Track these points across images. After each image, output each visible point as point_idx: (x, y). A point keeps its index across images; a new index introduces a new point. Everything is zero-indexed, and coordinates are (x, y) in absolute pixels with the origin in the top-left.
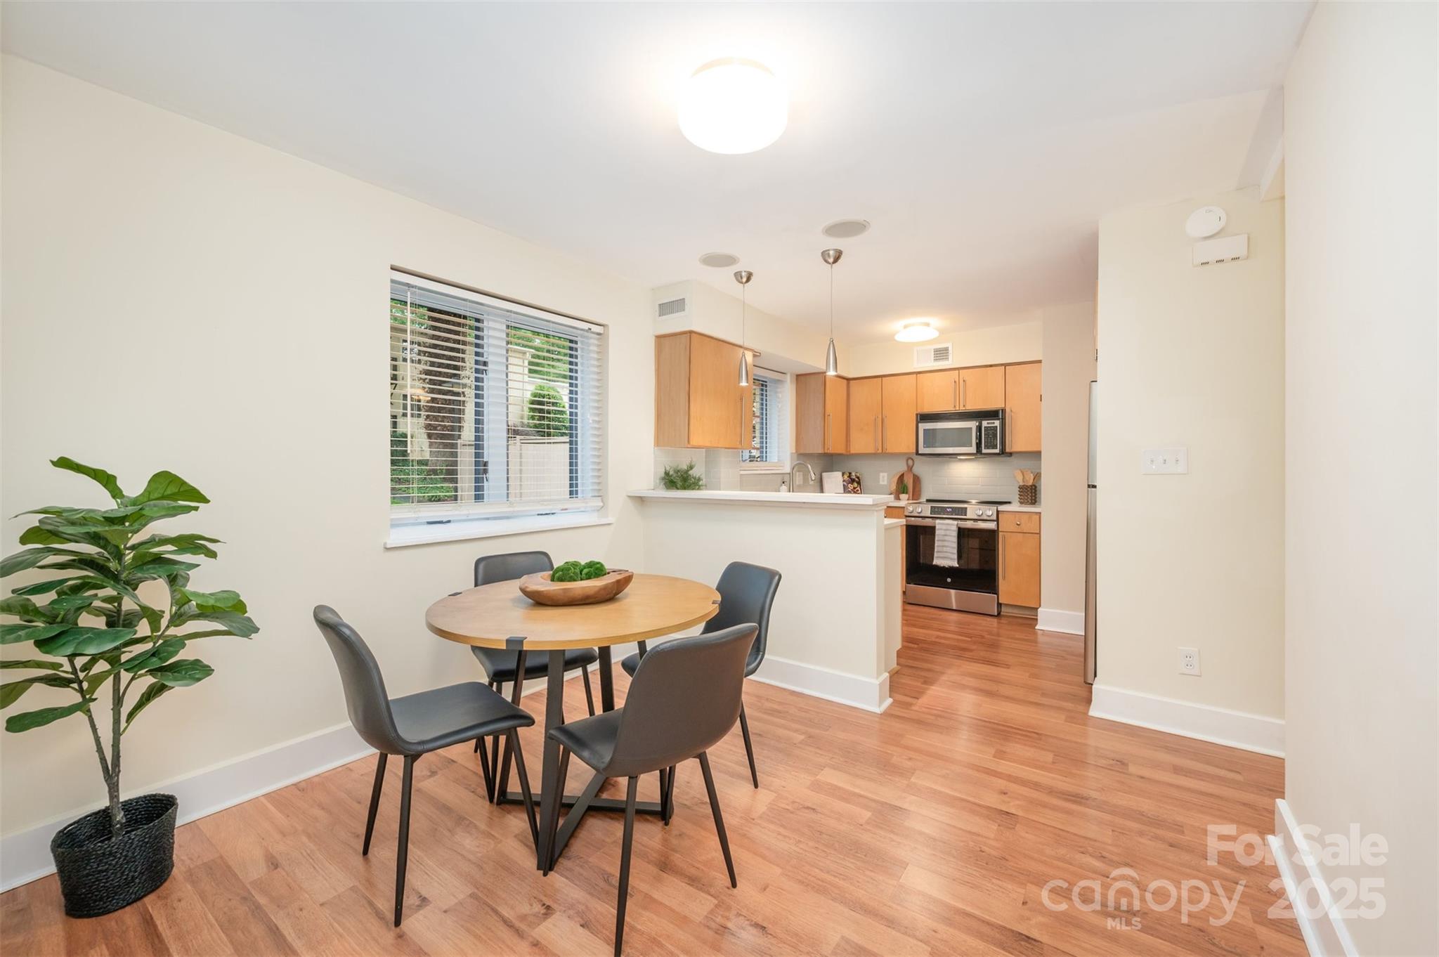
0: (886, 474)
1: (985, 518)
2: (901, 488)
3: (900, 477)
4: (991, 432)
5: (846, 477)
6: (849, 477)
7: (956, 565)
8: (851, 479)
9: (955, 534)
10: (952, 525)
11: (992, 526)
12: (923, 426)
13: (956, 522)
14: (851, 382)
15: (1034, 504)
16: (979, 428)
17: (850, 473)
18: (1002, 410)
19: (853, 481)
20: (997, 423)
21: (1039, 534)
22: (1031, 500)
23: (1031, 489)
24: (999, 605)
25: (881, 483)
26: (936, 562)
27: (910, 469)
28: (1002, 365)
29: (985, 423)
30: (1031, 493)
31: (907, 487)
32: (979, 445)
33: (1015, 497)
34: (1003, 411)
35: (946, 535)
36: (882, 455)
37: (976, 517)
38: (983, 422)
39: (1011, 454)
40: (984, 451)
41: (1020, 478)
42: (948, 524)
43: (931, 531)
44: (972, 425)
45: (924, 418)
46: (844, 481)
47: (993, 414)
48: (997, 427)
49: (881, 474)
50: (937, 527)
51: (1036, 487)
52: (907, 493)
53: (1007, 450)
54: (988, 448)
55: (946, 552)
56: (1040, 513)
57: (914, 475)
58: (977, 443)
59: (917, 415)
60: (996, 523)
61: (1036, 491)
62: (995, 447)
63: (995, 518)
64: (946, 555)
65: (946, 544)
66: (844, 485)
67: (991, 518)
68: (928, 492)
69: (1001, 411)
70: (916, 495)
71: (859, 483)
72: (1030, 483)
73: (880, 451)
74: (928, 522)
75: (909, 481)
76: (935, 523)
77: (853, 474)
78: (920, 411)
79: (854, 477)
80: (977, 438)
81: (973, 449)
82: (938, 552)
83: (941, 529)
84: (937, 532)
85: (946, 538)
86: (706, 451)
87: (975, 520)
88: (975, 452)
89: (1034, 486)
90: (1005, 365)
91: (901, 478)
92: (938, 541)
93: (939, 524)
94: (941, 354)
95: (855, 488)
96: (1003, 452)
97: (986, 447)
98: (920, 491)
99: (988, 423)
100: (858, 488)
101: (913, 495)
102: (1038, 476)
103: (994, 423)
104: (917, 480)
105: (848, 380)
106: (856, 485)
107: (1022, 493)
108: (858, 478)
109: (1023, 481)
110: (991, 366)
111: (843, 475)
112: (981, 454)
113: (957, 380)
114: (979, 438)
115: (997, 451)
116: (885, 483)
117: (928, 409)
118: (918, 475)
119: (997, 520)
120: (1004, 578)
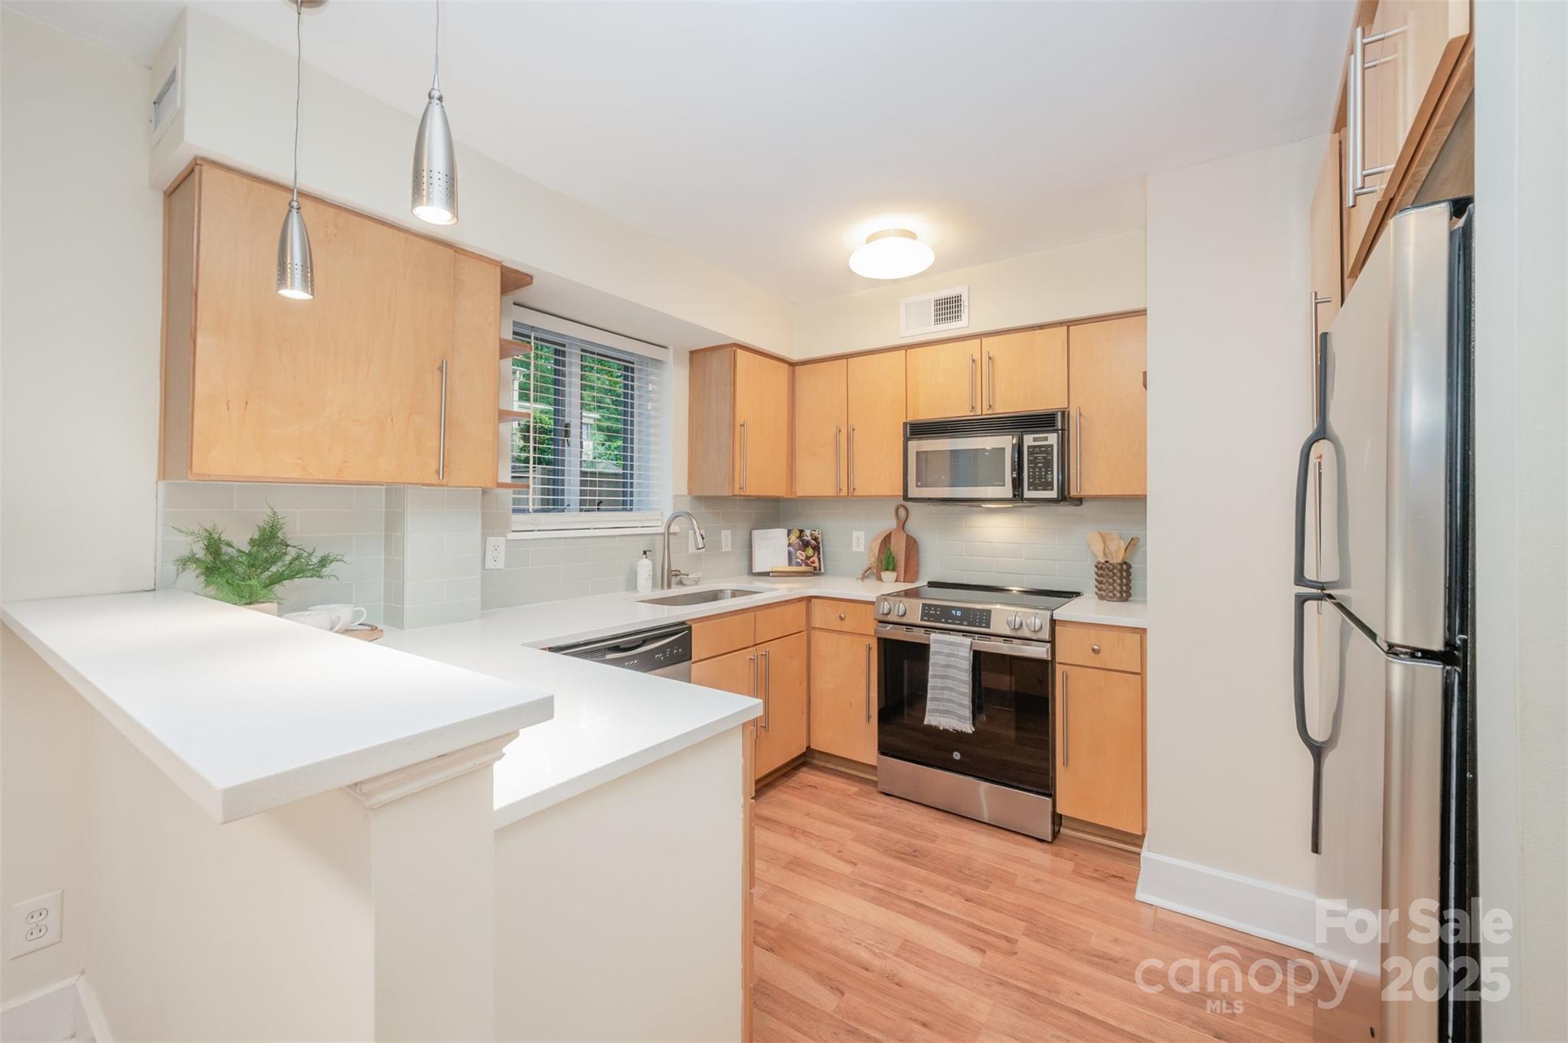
0: (862, 534)
1: (1027, 633)
2: (885, 561)
3: (885, 539)
4: (1040, 456)
5: (794, 537)
6: (800, 537)
7: (968, 728)
8: (802, 541)
9: (966, 664)
10: (961, 645)
11: (1040, 652)
12: (915, 446)
13: (968, 641)
14: (797, 368)
15: (1126, 600)
16: (1019, 448)
17: (801, 531)
18: (1063, 413)
19: (805, 545)
20: (1052, 439)
21: (1141, 674)
22: (1121, 592)
23: (1121, 571)
24: (1057, 819)
25: (855, 549)
26: (930, 719)
27: (902, 525)
28: (1061, 324)
29: (1029, 440)
30: (1121, 578)
31: (893, 558)
32: (1017, 483)
33: (1087, 581)
34: (1065, 414)
35: (948, 666)
36: (847, 500)
37: (1008, 632)
38: (1026, 437)
39: (1079, 501)
40: (1027, 494)
41: (1098, 548)
42: (952, 644)
43: (921, 651)
44: (1005, 442)
45: (918, 430)
46: (789, 545)
47: (1043, 421)
48: (1052, 446)
49: (855, 534)
50: (932, 649)
51: (1129, 567)
52: (894, 570)
53: (1073, 493)
54: (1036, 489)
55: (949, 701)
56: (1144, 630)
57: (907, 535)
58: (1014, 479)
59: (905, 424)
60: (1049, 645)
61: (1129, 574)
62: (1048, 486)
63: (1046, 635)
64: (948, 706)
65: (949, 683)
66: (790, 553)
67: (1040, 636)
68: (932, 568)
69: (1059, 413)
70: (911, 570)
71: (816, 549)
72: (1117, 558)
73: (844, 493)
74: (917, 636)
75: (898, 548)
76: (929, 639)
77: (808, 532)
78: (911, 418)
79: (809, 538)
80: (1013, 470)
81: (1007, 491)
82: (934, 699)
83: (940, 653)
84: (933, 659)
85: (950, 672)
86: (386, 489)
87: (1007, 638)
88: (1010, 496)
89: (1125, 563)
90: (1068, 324)
91: (887, 539)
92: (935, 676)
93: (937, 641)
94: (948, 308)
95: (808, 558)
96: (1064, 497)
97: (1033, 486)
98: (917, 566)
99: (1035, 440)
100: (815, 559)
101: (905, 572)
102: (1133, 544)
103: (1046, 439)
104: (912, 545)
105: (792, 364)
106: (810, 552)
107: (1100, 579)
108: (815, 539)
109: (1105, 554)
110: (1041, 327)
111: (789, 535)
112: (1022, 499)
113: (977, 357)
114: (1018, 467)
115: (1053, 494)
116: (861, 549)
117: (926, 414)
118: (915, 537)
119: (1052, 641)
120: (1066, 763)
